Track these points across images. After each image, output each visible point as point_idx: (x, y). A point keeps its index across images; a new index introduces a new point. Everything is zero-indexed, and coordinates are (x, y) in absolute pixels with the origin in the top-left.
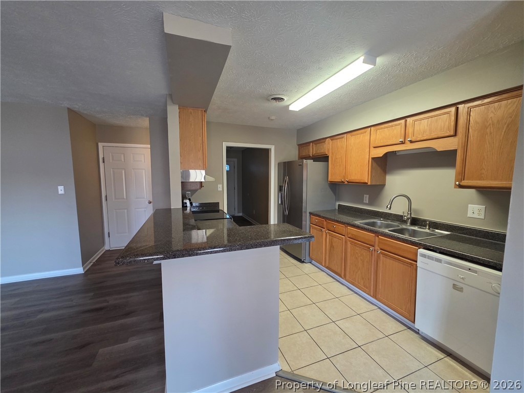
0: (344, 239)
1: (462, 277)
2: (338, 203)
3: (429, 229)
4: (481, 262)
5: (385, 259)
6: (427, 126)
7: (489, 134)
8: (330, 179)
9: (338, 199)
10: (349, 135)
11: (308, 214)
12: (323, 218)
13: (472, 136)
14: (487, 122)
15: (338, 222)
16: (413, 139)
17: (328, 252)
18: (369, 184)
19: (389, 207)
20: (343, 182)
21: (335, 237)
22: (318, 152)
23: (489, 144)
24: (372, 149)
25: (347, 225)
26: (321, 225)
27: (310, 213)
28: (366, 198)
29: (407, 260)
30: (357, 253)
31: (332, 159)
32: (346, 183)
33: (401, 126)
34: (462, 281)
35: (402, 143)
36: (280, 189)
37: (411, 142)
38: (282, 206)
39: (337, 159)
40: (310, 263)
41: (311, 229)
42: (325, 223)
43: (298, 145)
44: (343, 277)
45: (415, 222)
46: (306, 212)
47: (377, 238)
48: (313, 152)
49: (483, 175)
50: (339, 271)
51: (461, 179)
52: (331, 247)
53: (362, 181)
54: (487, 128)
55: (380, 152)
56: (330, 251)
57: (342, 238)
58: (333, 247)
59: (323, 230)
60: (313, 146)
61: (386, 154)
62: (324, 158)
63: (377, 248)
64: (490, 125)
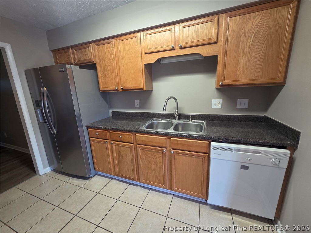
0: (133, 146)
1: (249, 159)
2: (111, 111)
3: (191, 121)
4: (261, 144)
5: (178, 156)
6: (195, 33)
7: (242, 42)
8: (102, 88)
9: (111, 107)
10: (117, 40)
11: (85, 129)
12: (105, 129)
13: (230, 43)
14: (241, 31)
15: (123, 131)
16: (183, 46)
17: (116, 161)
18: (145, 90)
19: (165, 108)
20: (117, 90)
21: (123, 146)
22: (82, 59)
23: (242, 50)
24: (144, 55)
25: (134, 133)
26: (104, 137)
27: (87, 127)
28: (137, 103)
29: (199, 154)
30: (149, 157)
31: (101, 67)
32: (121, 90)
33: (171, 32)
34: (249, 162)
35: (173, 49)
36: (37, 104)
37: (181, 48)
38: (45, 124)
39: (106, 66)
40: (97, 174)
41: (92, 143)
42: (108, 134)
43: (53, 51)
44: (136, 180)
45: (180, 117)
46: (82, 126)
47: (168, 140)
48: (75, 60)
49: (237, 76)
50: (131, 176)
51: (223, 80)
52: (119, 156)
53: (139, 88)
54: (241, 37)
55: (152, 59)
56: (119, 160)
57: (132, 146)
58: (122, 156)
59: (107, 141)
60: (73, 52)
61: (159, 61)
62: (91, 66)
63: (169, 148)
64: (243, 33)
